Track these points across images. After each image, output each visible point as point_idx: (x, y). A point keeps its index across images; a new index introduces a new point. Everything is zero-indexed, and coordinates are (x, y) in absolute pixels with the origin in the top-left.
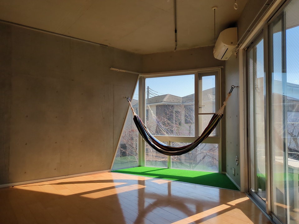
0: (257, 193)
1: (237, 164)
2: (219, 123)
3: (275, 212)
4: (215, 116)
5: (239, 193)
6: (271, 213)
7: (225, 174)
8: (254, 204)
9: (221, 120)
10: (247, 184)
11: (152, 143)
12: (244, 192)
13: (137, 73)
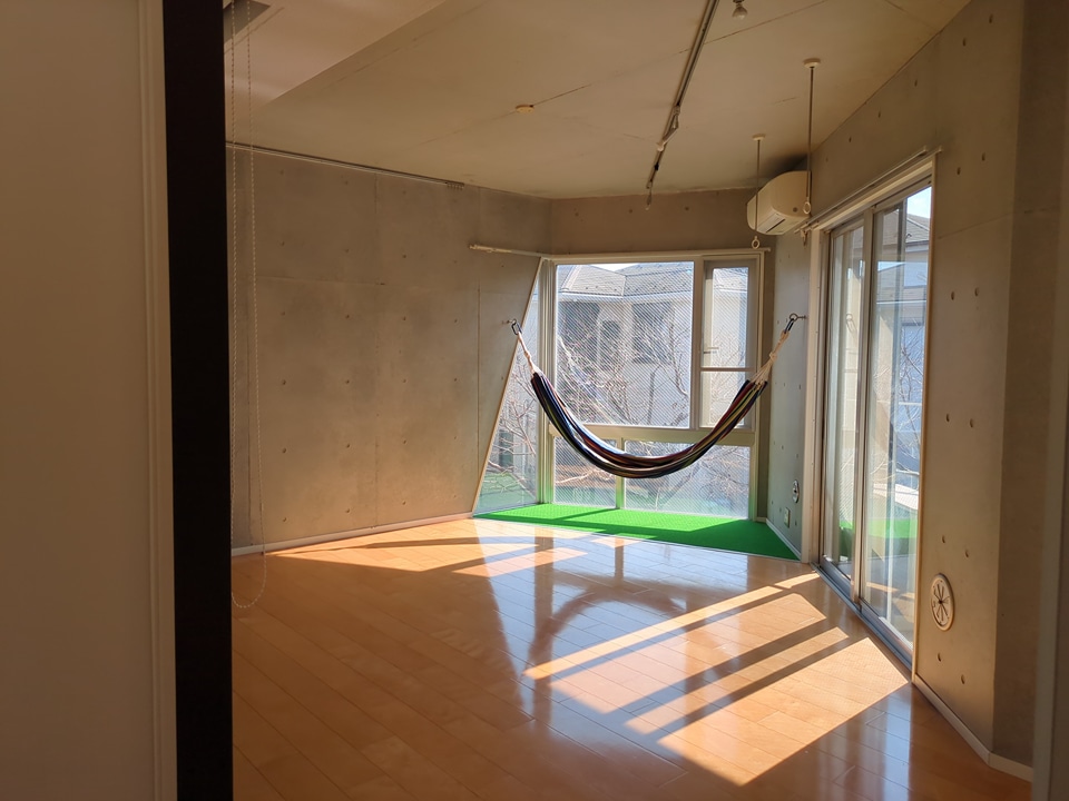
0: (836, 564)
1: (795, 499)
2: (753, 406)
3: (867, 597)
4: (747, 388)
5: (798, 565)
6: (860, 598)
7: (765, 524)
8: (829, 588)
9: (758, 400)
10: (816, 545)
11: (585, 446)
12: (808, 564)
13: (538, 255)
